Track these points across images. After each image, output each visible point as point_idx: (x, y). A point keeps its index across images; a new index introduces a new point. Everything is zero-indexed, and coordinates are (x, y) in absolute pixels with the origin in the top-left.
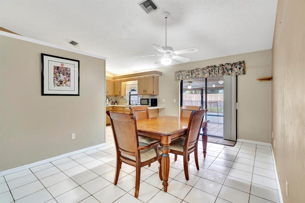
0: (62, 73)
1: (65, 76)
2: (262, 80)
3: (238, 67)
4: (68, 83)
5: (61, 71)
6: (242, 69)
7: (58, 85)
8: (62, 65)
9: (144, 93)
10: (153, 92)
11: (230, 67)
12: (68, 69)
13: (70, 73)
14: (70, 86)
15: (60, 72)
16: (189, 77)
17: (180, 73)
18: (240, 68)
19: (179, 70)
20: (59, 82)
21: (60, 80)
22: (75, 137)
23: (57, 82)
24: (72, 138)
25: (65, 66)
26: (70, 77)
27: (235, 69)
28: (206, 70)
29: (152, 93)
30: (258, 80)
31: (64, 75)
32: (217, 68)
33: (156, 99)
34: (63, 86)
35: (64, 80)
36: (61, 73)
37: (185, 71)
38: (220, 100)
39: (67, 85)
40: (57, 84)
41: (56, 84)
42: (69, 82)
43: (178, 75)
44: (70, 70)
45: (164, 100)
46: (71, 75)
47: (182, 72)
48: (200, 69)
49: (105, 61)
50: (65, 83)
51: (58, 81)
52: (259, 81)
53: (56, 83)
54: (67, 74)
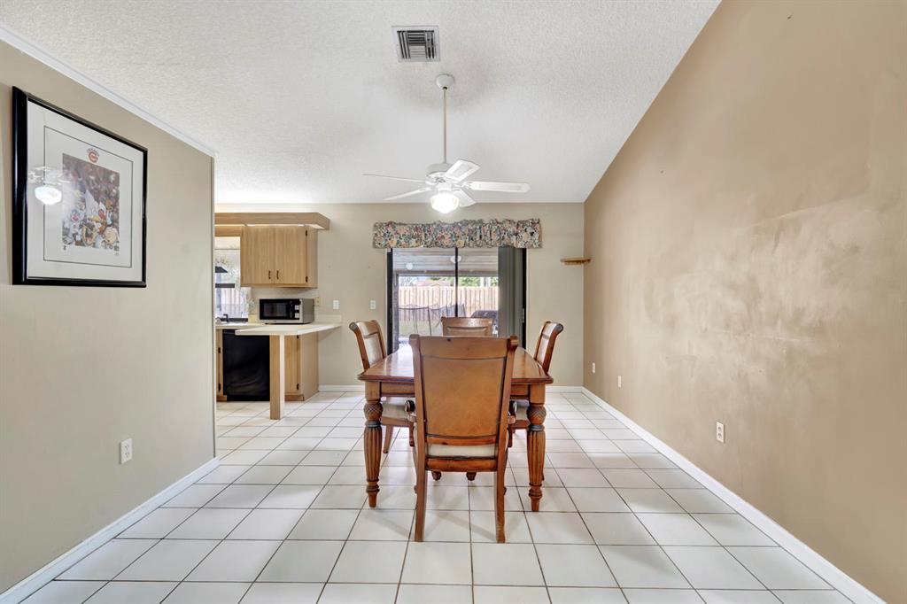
0: (91, 191)
1: (102, 206)
2: (569, 262)
3: (530, 230)
4: (110, 231)
5: (88, 181)
6: (536, 236)
7: (78, 238)
8: (93, 154)
9: (270, 282)
10: (307, 278)
11: (512, 229)
12: (112, 178)
13: (118, 192)
14: (116, 248)
15: (85, 183)
16: (417, 242)
17: (390, 229)
18: (532, 234)
19: (387, 221)
20: (81, 226)
21: (84, 220)
22: (131, 455)
23: (75, 226)
24: (124, 460)
25: (104, 162)
26: (118, 210)
27: (524, 235)
28: (460, 228)
29: (303, 281)
30: (562, 261)
31: (97, 200)
32: (486, 228)
33: (313, 300)
34: (94, 245)
35: (98, 218)
36: (87, 191)
37: (405, 225)
38: (463, 302)
39: (107, 244)
40: (74, 235)
41: (70, 235)
42: (114, 229)
43: (385, 234)
44: (116, 183)
45: (336, 305)
46: (120, 201)
47: (398, 228)
48: (445, 224)
49: (212, 160)
50: (102, 232)
51: (78, 224)
52: (563, 264)
53: (72, 231)
54: (108, 194)
